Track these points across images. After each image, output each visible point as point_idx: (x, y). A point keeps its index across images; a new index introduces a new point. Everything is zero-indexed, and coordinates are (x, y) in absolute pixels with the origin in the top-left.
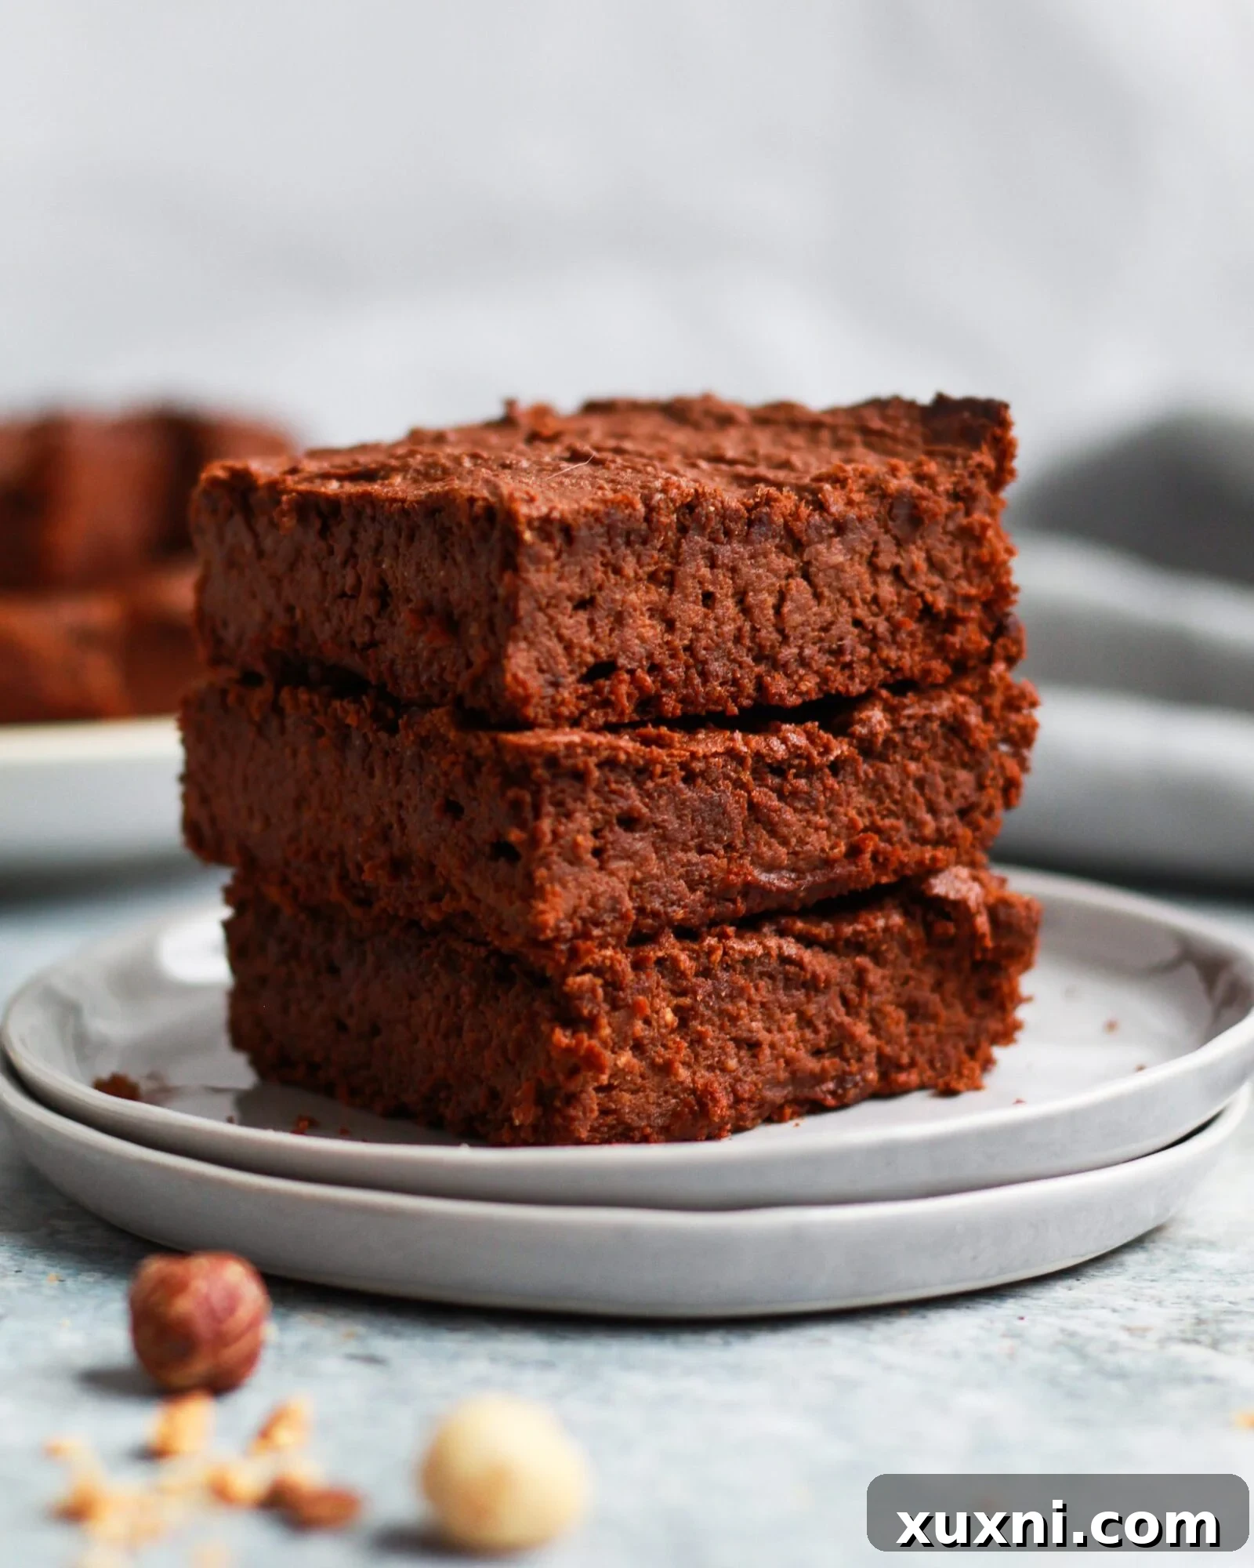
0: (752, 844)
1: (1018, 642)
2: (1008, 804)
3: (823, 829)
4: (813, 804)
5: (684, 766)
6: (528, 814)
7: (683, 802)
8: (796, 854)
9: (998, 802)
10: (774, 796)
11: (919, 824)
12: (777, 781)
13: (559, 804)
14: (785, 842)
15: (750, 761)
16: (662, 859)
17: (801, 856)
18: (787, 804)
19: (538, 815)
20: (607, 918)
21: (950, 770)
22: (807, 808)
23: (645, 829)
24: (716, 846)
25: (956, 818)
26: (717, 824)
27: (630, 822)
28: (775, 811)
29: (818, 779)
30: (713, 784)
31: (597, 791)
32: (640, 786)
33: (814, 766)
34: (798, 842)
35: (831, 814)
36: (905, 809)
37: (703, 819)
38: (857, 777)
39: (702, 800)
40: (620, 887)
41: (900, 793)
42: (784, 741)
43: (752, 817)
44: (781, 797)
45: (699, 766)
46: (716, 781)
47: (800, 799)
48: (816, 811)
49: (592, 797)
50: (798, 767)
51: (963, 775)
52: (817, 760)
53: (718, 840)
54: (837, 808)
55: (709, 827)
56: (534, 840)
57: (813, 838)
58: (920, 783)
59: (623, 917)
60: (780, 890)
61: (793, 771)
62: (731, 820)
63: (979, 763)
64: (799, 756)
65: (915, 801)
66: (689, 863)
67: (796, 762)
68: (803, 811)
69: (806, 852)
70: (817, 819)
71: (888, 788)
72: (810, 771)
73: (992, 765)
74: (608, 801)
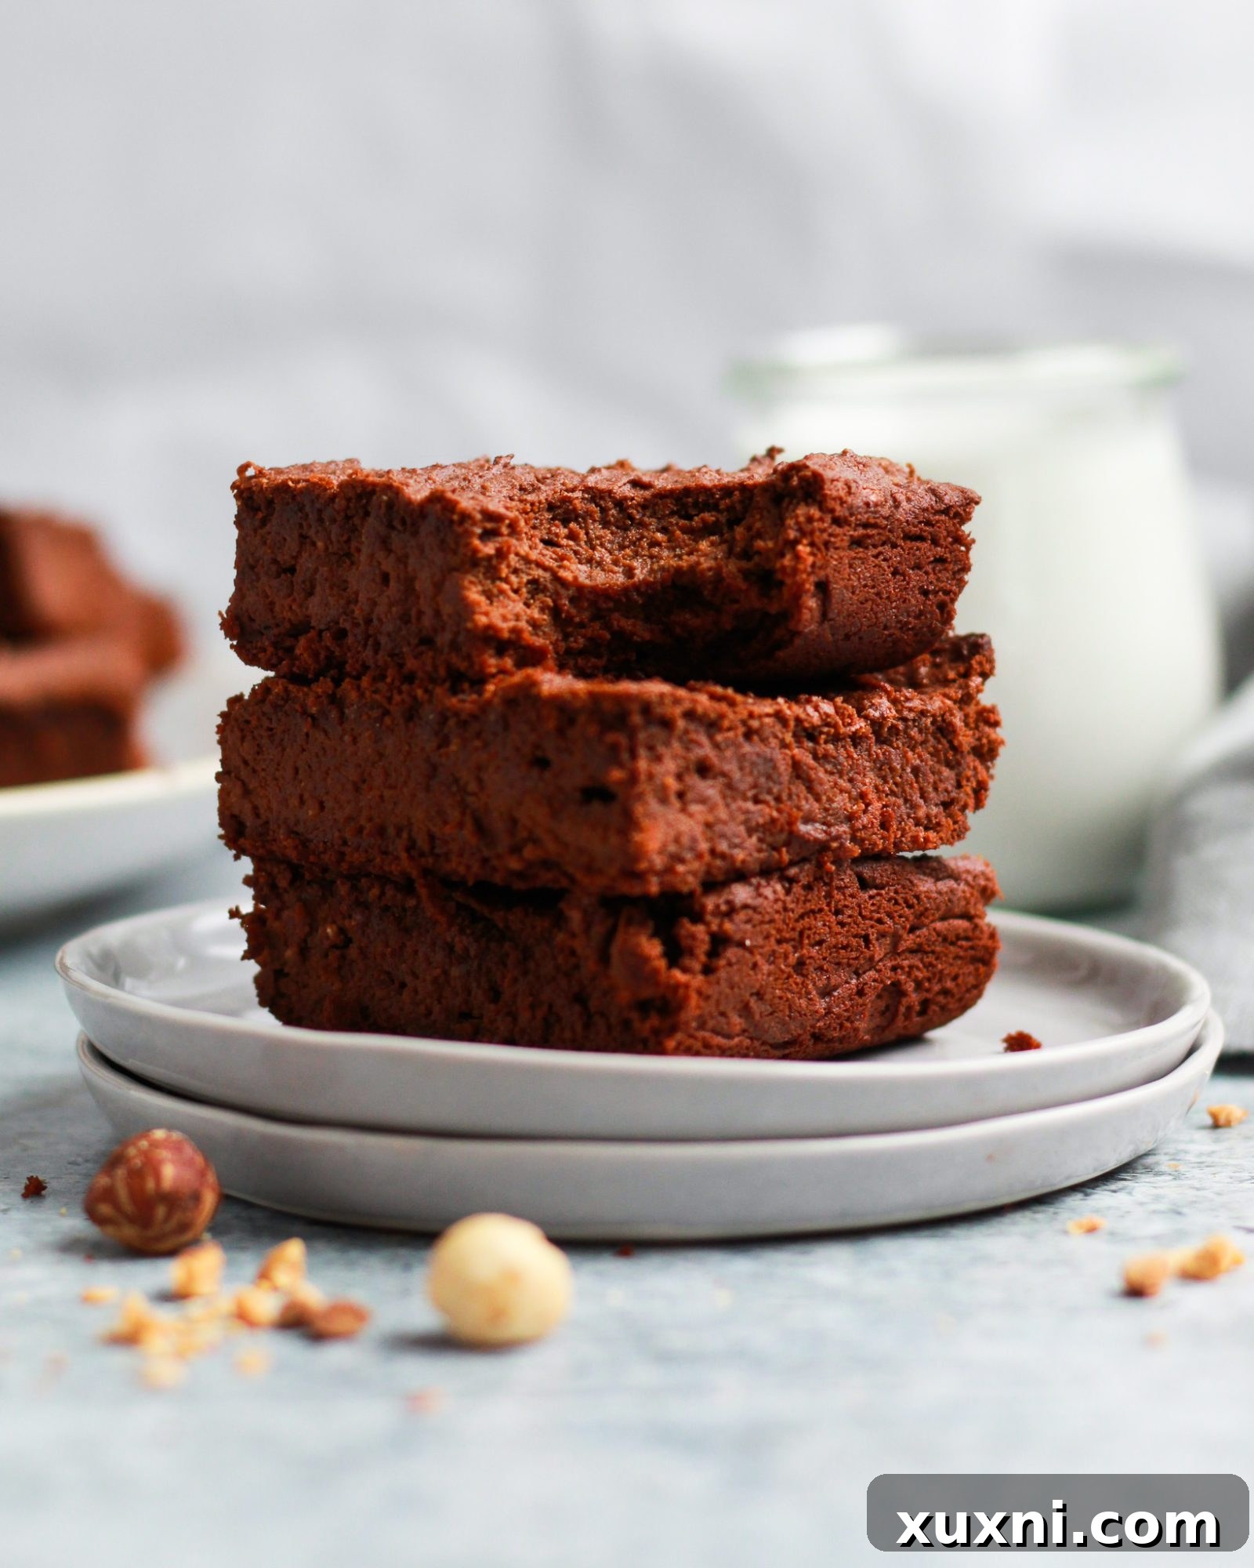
0: (794, 797)
1: (991, 661)
2: (979, 804)
3: (846, 793)
4: (839, 767)
5: (744, 723)
6: (625, 756)
7: (744, 755)
8: (826, 810)
9: (971, 802)
10: (811, 756)
11: (914, 807)
12: (811, 744)
13: (651, 748)
14: (818, 799)
15: (792, 723)
16: (727, 806)
17: (831, 812)
18: (819, 763)
19: (634, 756)
20: (689, 856)
21: (937, 766)
22: (835, 771)
23: (714, 778)
24: (769, 798)
25: (941, 808)
26: (769, 777)
27: (704, 769)
28: (812, 769)
29: (842, 747)
30: (764, 740)
31: (680, 739)
32: (711, 737)
33: (839, 734)
34: (827, 801)
35: (851, 780)
36: (904, 791)
37: (759, 772)
38: (870, 755)
39: (758, 755)
40: (698, 830)
41: (901, 777)
42: (816, 708)
43: (794, 774)
44: (816, 757)
45: (755, 724)
46: (767, 738)
47: (829, 762)
48: (841, 774)
49: (676, 745)
50: (828, 734)
51: (946, 772)
52: (842, 730)
53: (769, 792)
54: (856, 776)
55: (762, 780)
56: (633, 778)
57: (839, 798)
58: (916, 771)
59: (699, 856)
60: (816, 840)
61: (823, 737)
62: (780, 775)
63: (959, 764)
64: (828, 725)
65: (912, 787)
66: (747, 812)
67: (826, 729)
68: (832, 773)
69: (834, 809)
70: (840, 781)
71: (892, 769)
72: (836, 738)
73: (969, 767)
74: (688, 749)
